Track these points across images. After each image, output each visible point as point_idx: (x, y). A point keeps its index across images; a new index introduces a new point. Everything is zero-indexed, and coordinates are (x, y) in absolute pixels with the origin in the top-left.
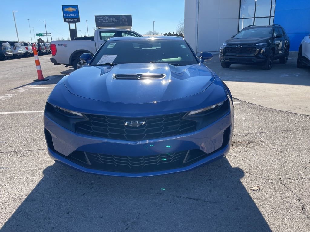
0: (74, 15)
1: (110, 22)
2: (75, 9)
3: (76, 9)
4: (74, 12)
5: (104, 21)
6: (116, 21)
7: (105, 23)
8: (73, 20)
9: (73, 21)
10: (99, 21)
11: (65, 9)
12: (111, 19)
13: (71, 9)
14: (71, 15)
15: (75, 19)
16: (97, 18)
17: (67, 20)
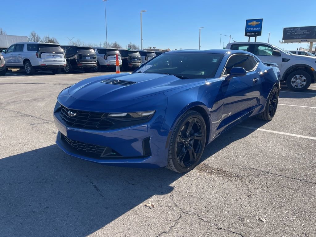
0: (256, 29)
1: (301, 34)
2: (258, 23)
3: (260, 22)
4: (257, 26)
5: (294, 33)
6: (309, 33)
7: (295, 35)
8: (254, 33)
9: (254, 35)
10: (287, 34)
11: (249, 23)
12: (302, 31)
13: (255, 23)
14: (254, 29)
15: (256, 32)
16: (286, 31)
17: (248, 34)
